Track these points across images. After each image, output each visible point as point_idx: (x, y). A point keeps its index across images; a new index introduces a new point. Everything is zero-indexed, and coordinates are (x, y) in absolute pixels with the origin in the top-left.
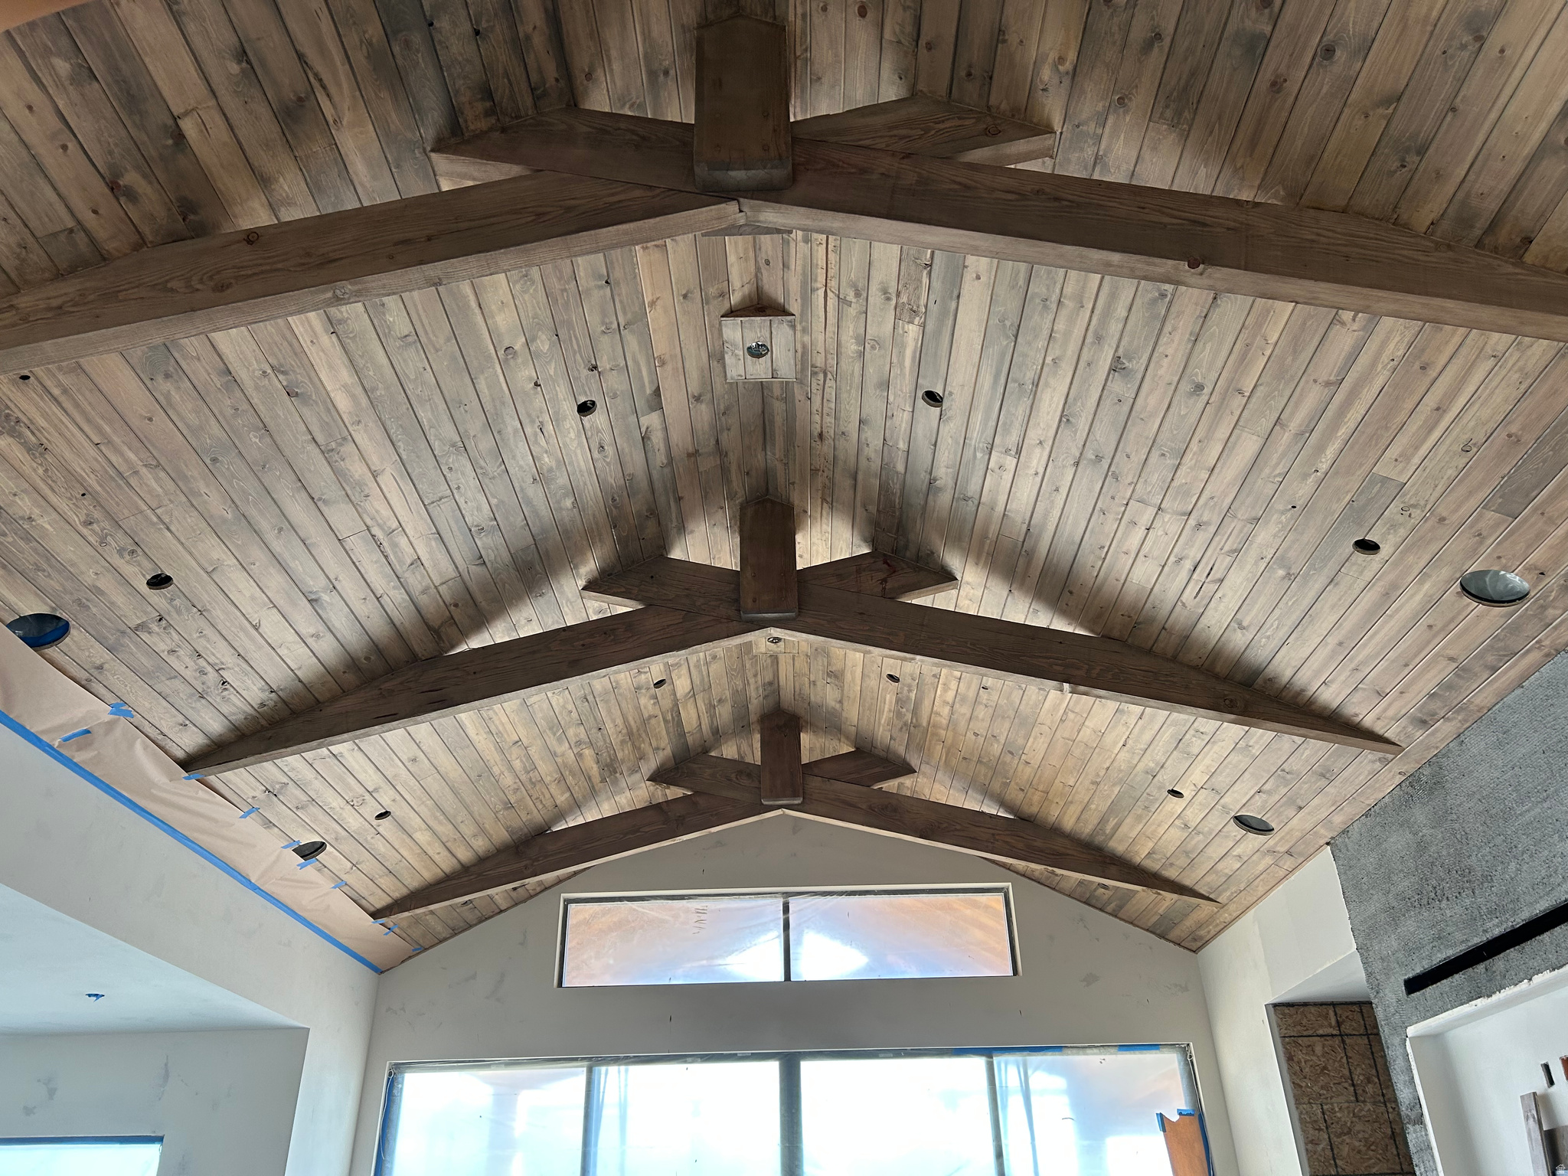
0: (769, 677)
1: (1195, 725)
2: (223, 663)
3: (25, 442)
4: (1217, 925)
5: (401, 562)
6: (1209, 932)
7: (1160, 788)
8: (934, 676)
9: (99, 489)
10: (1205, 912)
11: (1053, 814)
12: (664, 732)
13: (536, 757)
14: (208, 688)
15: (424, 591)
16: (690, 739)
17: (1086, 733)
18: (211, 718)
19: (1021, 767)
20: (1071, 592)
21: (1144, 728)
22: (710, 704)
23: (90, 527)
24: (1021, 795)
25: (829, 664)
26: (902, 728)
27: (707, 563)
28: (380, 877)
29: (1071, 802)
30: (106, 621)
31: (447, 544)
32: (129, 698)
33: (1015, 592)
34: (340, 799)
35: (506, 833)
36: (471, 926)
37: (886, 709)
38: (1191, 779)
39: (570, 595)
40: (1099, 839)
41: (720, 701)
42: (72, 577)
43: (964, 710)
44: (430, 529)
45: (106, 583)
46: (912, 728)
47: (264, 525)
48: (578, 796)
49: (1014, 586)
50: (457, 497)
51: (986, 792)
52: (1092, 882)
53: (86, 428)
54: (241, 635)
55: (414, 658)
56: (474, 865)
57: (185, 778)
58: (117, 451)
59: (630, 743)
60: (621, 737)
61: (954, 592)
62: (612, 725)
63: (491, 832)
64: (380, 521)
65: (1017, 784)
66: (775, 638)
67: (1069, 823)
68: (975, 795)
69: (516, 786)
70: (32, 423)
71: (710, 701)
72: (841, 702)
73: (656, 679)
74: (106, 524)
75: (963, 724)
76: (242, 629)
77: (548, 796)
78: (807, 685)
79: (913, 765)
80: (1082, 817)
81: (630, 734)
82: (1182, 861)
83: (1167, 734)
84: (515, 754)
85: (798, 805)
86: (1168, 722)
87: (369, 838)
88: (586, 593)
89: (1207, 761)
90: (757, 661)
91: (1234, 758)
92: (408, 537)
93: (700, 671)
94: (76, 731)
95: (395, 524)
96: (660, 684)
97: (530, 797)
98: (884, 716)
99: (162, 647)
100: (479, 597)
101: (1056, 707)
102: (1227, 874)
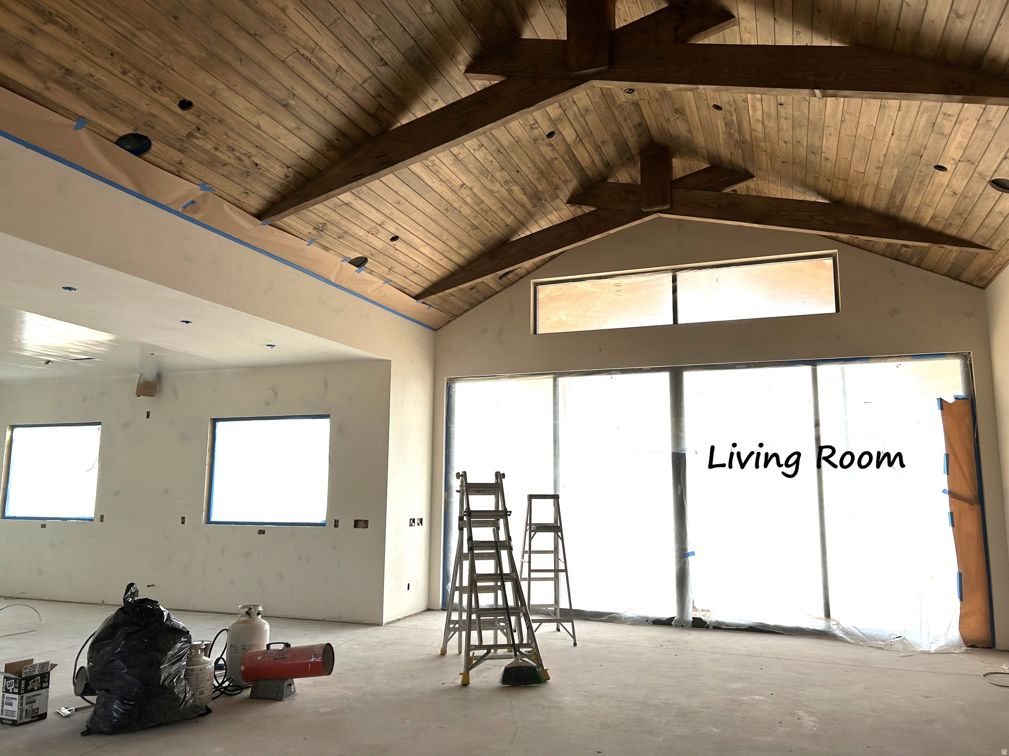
0: (637, 120)
1: (942, 109)
2: (250, 153)
3: (62, 26)
4: (995, 267)
5: (329, 70)
6: (990, 273)
7: (927, 165)
8: (744, 100)
9: (119, 49)
10: (984, 258)
11: (855, 195)
12: (567, 169)
13: (480, 195)
14: (248, 169)
15: (354, 89)
16: (589, 172)
17: (862, 129)
18: (260, 187)
19: (823, 163)
20: (819, 11)
21: (903, 118)
22: (597, 146)
23: (127, 75)
24: (829, 185)
25: (673, 104)
26: (735, 145)
27: (555, 38)
28: (410, 275)
29: (866, 185)
30: (169, 134)
31: (355, 54)
32: (207, 180)
33: (779, 20)
34: (363, 231)
35: (480, 245)
36: (481, 302)
37: (721, 133)
38: (949, 155)
39: (458, 79)
40: (893, 211)
41: (603, 142)
42: (134, 109)
43: (771, 124)
44: (338, 44)
45: (156, 110)
46: (742, 144)
47: (229, 57)
48: (521, 218)
49: (776, 15)
50: (346, 17)
51: (805, 185)
52: (897, 244)
53: (91, 11)
54: (251, 133)
55: (367, 137)
56: (467, 266)
57: (261, 224)
58: (116, 22)
59: (544, 179)
60: (535, 176)
61: (736, 28)
62: (526, 168)
63: (470, 245)
64: (302, 44)
65: (824, 176)
66: (630, 90)
67: (868, 201)
68: (798, 188)
69: (473, 214)
70: (59, 13)
71: (596, 144)
72: (690, 132)
73: (547, 131)
74: (135, 72)
75: (774, 135)
76: (251, 130)
77: (499, 219)
78: (665, 122)
79: (751, 171)
80: (876, 195)
81: (542, 173)
82: (958, 221)
83: (923, 121)
84: (464, 193)
85: (667, 209)
86: (921, 110)
87: (392, 253)
88: (468, 75)
89: (958, 138)
90: (622, 109)
91: (980, 132)
92: (326, 52)
93: (579, 122)
94: (187, 202)
95: (313, 45)
96: (551, 135)
97: (487, 220)
98: (721, 138)
99: (209, 146)
100: (394, 89)
101: (835, 111)
102: (994, 227)
